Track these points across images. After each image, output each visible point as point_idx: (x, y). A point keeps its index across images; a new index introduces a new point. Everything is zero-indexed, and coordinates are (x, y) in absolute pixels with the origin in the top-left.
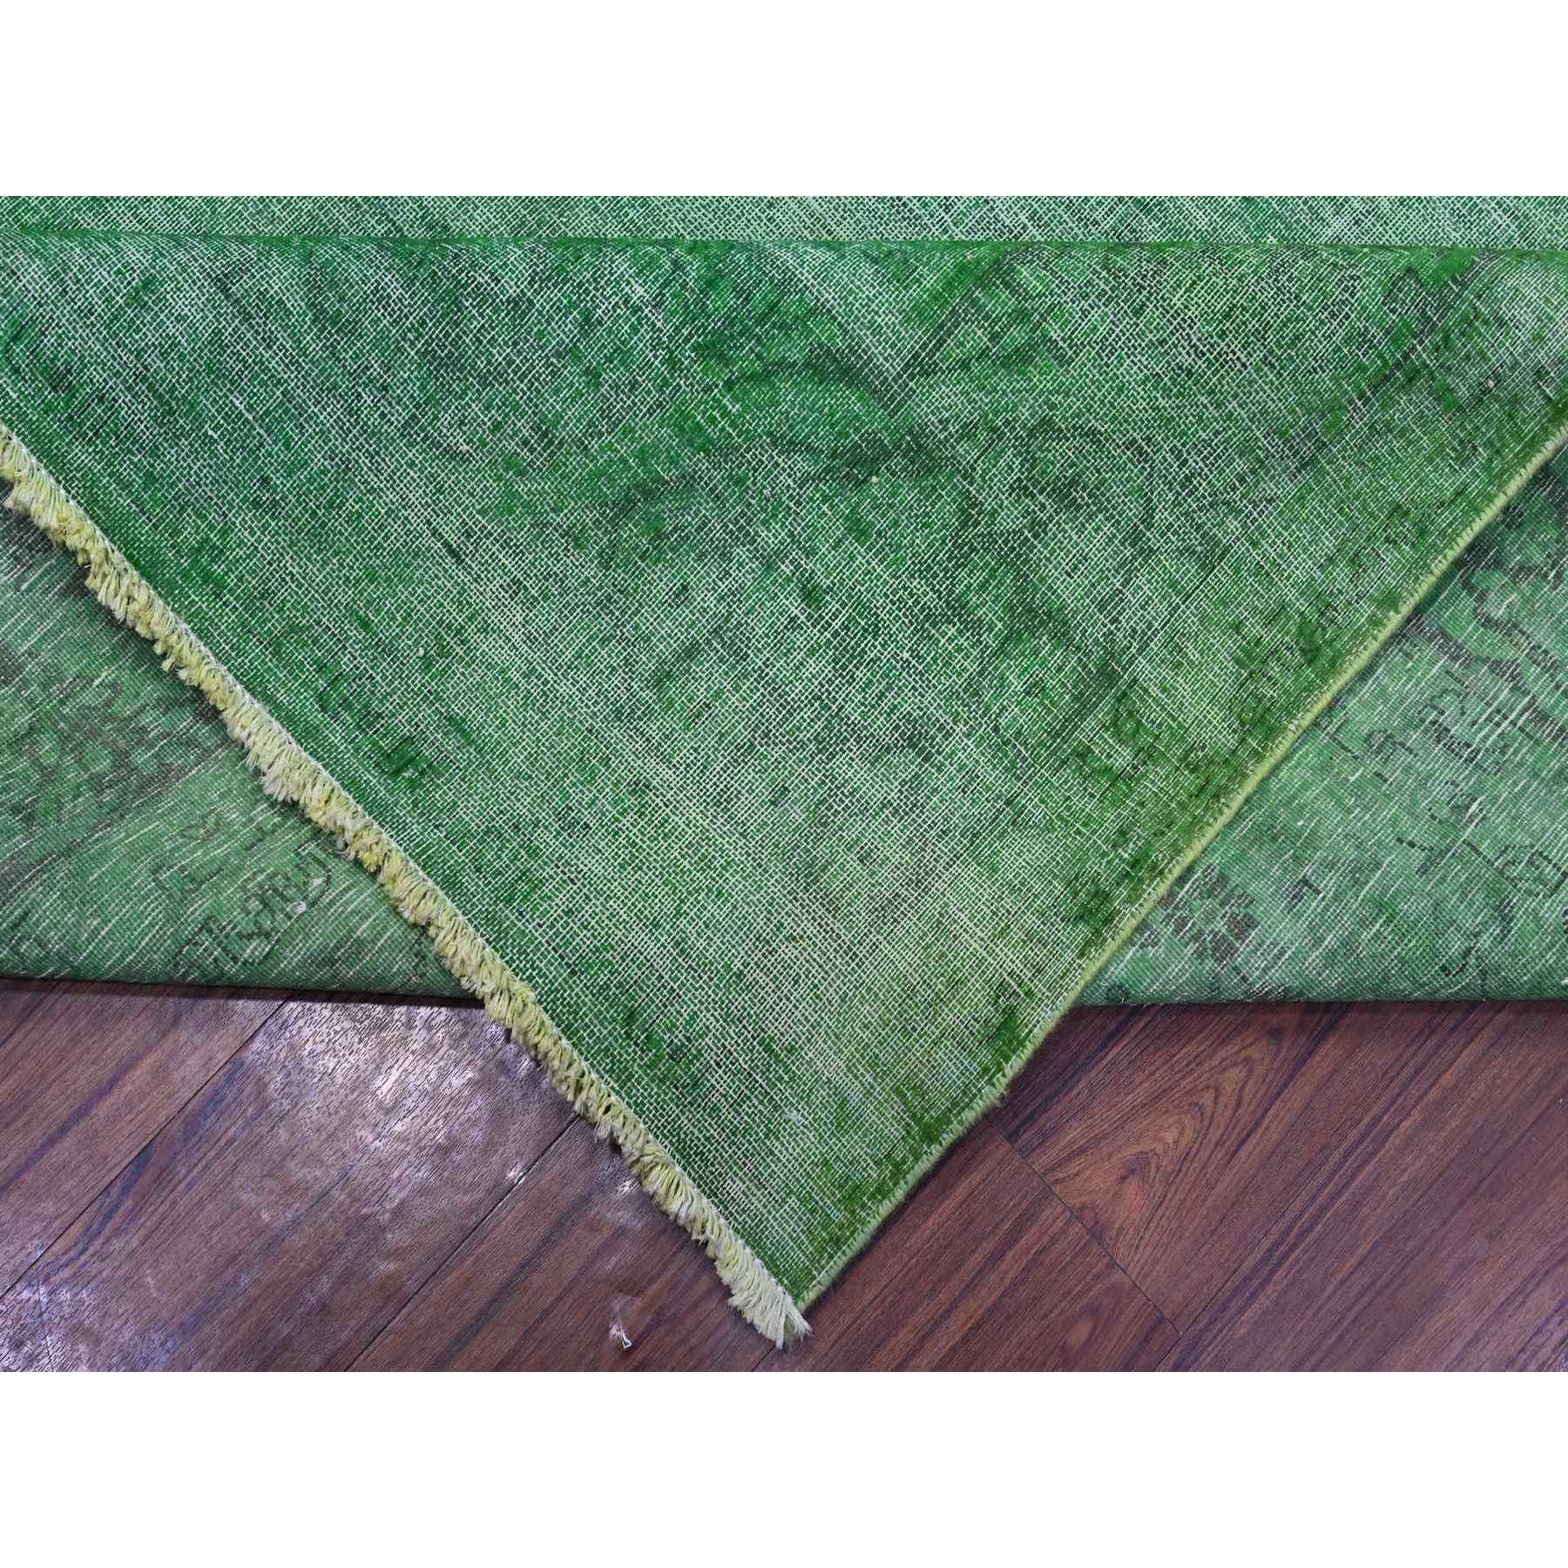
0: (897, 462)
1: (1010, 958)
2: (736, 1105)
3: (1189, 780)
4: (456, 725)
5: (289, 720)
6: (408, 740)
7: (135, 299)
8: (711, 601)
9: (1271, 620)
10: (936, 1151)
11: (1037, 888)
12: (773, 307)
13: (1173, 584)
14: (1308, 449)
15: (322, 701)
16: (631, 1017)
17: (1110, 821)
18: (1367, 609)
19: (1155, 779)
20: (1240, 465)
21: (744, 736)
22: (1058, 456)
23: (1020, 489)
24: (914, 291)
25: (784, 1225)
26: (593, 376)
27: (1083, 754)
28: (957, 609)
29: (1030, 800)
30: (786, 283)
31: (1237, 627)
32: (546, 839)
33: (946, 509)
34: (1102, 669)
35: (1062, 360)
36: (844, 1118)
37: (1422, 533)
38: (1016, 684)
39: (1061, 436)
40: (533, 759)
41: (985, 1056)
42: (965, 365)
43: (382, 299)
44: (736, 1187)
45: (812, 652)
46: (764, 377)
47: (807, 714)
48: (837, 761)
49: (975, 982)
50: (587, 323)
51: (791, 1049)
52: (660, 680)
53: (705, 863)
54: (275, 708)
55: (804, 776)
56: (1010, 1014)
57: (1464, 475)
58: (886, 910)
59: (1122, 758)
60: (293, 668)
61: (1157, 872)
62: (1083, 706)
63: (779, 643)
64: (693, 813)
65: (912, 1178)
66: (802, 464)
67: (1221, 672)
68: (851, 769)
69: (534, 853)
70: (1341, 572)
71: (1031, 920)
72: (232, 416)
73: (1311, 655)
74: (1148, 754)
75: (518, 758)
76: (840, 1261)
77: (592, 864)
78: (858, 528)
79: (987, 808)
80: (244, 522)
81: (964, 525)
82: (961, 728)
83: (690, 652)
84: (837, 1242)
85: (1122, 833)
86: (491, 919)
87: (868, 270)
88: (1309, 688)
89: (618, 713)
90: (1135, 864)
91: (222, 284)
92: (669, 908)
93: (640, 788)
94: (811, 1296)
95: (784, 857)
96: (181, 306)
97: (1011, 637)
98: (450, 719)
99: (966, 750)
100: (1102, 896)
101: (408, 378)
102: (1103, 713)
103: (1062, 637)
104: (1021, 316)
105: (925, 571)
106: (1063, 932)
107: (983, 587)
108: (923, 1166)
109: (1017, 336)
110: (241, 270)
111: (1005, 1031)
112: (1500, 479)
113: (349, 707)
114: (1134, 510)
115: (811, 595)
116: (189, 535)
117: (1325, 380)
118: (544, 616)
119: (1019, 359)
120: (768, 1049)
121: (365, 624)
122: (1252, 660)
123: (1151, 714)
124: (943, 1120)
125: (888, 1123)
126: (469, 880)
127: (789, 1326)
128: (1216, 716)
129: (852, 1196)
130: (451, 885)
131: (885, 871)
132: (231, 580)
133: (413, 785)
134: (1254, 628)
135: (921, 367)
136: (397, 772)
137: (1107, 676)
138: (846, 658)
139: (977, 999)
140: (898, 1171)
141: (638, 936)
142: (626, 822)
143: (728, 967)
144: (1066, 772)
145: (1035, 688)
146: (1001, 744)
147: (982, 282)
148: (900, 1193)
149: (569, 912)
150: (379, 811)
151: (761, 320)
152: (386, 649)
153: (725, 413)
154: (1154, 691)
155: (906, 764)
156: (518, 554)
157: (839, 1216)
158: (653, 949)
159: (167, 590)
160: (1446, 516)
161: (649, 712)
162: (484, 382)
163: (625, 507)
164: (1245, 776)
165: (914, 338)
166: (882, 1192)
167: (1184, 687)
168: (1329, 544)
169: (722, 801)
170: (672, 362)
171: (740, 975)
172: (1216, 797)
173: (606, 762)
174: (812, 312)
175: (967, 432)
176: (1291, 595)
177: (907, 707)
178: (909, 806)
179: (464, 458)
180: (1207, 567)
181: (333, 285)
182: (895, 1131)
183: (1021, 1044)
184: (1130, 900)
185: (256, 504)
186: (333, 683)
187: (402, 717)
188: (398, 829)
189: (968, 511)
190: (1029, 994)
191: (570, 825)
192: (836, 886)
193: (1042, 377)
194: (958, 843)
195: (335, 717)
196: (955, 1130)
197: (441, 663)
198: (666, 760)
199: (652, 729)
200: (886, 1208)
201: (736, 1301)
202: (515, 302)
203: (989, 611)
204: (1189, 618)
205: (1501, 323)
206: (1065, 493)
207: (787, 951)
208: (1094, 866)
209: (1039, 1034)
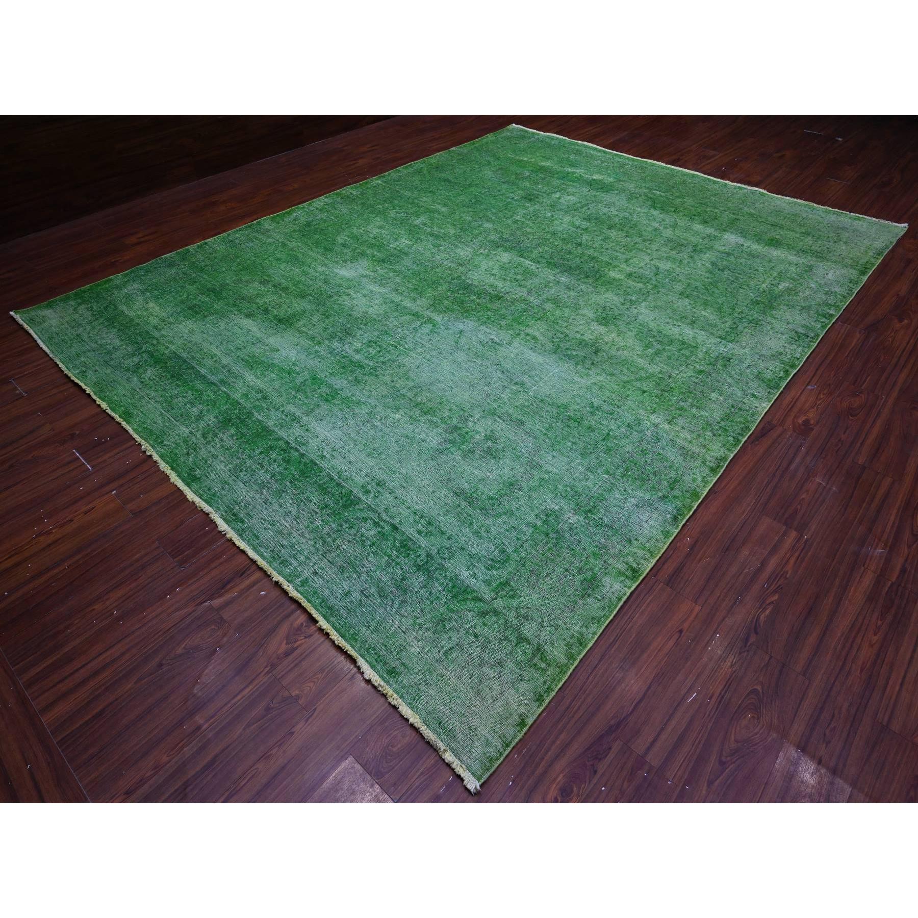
0: (491, 614)
1: (522, 709)
2: (464, 742)
3: (558, 670)
4: (403, 664)
5: (369, 663)
6: (393, 668)
7: (346, 595)
8: (456, 639)
9: (571, 638)
10: (509, 749)
11: (527, 694)
12: (465, 590)
13: (550, 632)
14: (572, 608)
15: (376, 660)
16: (440, 723)
17: (542, 679)
18: (590, 635)
19: (551, 670)
20: (559, 611)
21: (464, 665)
22: (523, 611)
23: (516, 617)
24: (492, 587)
25: (476, 766)
26: (432, 602)
27: (535, 665)
28: (506, 638)
29: (525, 675)
30: (468, 586)
31: (565, 639)
32: (421, 687)
33: (502, 621)
34: (537, 648)
35: (521, 596)
36: (488, 743)
37: (599, 622)
38: (520, 652)
39: (522, 608)
40: (419, 670)
41: (518, 728)
42: (502, 598)
43: (392, 592)
44: (464, 758)
45: (477, 647)
46: (464, 600)
47: (477, 659)
48: (483, 669)
49: (515, 714)
50: (431, 593)
51: (475, 729)
52: (446, 654)
53: (456, 691)
54: (367, 661)
55: (477, 672)
56: (523, 720)
57: (604, 612)
58: (495, 700)
59: (543, 666)
60: (371, 654)
61: (552, 690)
62: (534, 656)
63: (470, 646)
64: (453, 680)
65: (504, 755)
66: (472, 614)
67: (562, 648)
68: (486, 670)
69: (419, 690)
70: (584, 629)
71: (526, 701)
72: (363, 612)
73: (581, 644)
74: (549, 665)
75: (416, 671)
76: (489, 774)
77: (432, 692)
78: (485, 625)
79: (516, 677)
80: (362, 629)
81: (506, 623)
82: (509, 660)
83: (452, 649)
84: (488, 770)
85: (545, 682)
86: (410, 704)
87: (483, 584)
88: (582, 650)
89: (437, 661)
90: (548, 689)
91: (362, 592)
92: (448, 701)
93: (442, 675)
94: (482, 781)
95: (472, 689)
96: (354, 595)
97: (518, 643)
98: (402, 663)
99: (510, 665)
100: (541, 696)
101: (397, 604)
102: (539, 656)
103: (529, 642)
104: (512, 590)
105: (499, 632)
106: (533, 704)
107: (511, 634)
108: (507, 752)
109: (511, 593)
110: (365, 589)
111: (522, 723)
112: (611, 612)
113: (381, 662)
114: (539, 620)
115: (476, 636)
116: (351, 632)
117: (572, 597)
118: (421, 643)
119: (512, 597)
120: (470, 729)
121: (385, 646)
122: (569, 646)
123: (548, 657)
124: (511, 742)
125: (497, 744)
126: (406, 697)
127: (476, 788)
128: (562, 656)
129: (491, 760)
130: (402, 697)
131: (494, 691)
132: (359, 639)
133: (394, 677)
134: (568, 639)
135: (494, 599)
136: (391, 675)
137: (538, 649)
138: (484, 648)
139: (516, 717)
140: (501, 754)
141: (442, 707)
142: (439, 683)
143: (461, 713)
144: (532, 669)
145: (524, 652)
146: (518, 663)
147: (504, 585)
148: (502, 759)
149: (427, 703)
150: (387, 682)
151: (463, 592)
152: (390, 650)
153: (457, 606)
154: (549, 652)
155: (498, 669)
156: (417, 632)
157: (488, 764)
158: (445, 710)
159: (346, 640)
160: (603, 619)
161: (444, 661)
162: (411, 604)
163: (438, 624)
164: (570, 669)
165: (493, 594)
166: (497, 759)
167: (555, 651)
168: (581, 624)
169: (459, 678)
170: (447, 599)
171: (464, 714)
172: (564, 673)
173: (435, 670)
174: (473, 591)
175: (504, 608)
176: (575, 633)
177: (497, 657)
178: (499, 677)
179: (407, 617)
180: (556, 629)
181: (383, 591)
182: (500, 746)
183: (526, 725)
184: (547, 696)
185: (365, 626)
186: (378, 657)
187: (392, 663)
188: (391, 686)
189: (506, 621)
190: (527, 716)
191: (427, 684)
192: (484, 695)
193: (517, 600)
194: (510, 685)
195: (379, 663)
196: (513, 744)
197: (400, 653)
198: (448, 670)
199: (444, 664)
200: (499, 762)
201: (465, 782)
202: (417, 592)
203: (512, 638)
204: (554, 637)
205: (603, 586)
206: (525, 617)
207: (474, 709)
208: (539, 690)
209: (530, 723)
